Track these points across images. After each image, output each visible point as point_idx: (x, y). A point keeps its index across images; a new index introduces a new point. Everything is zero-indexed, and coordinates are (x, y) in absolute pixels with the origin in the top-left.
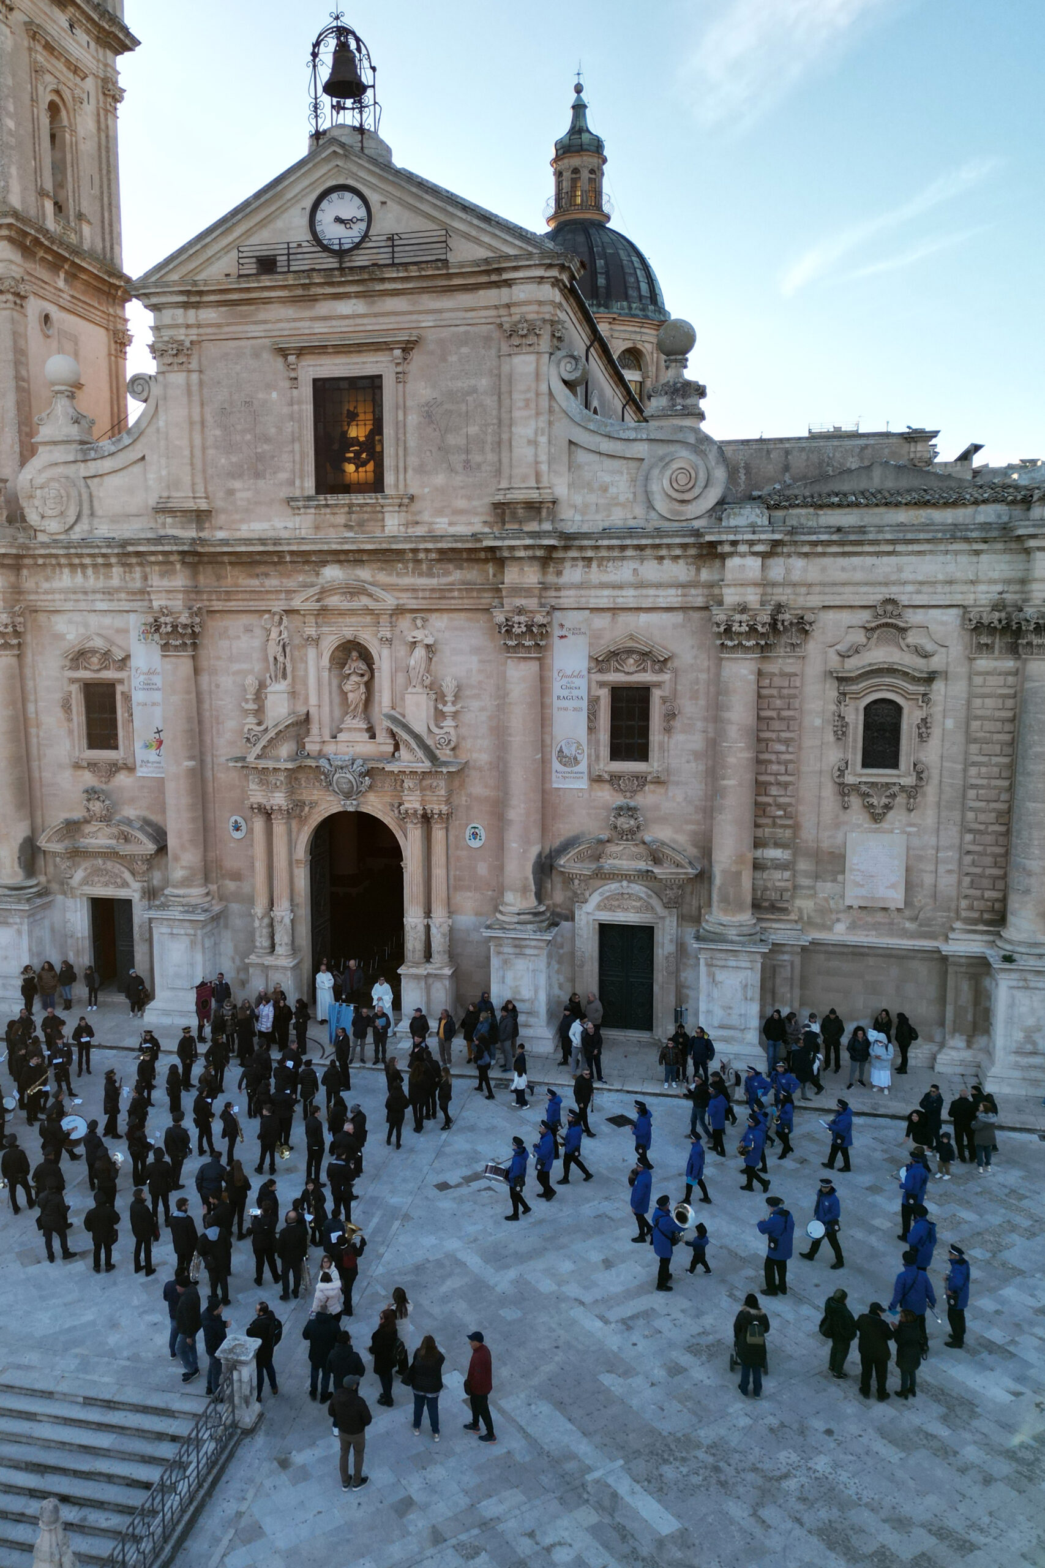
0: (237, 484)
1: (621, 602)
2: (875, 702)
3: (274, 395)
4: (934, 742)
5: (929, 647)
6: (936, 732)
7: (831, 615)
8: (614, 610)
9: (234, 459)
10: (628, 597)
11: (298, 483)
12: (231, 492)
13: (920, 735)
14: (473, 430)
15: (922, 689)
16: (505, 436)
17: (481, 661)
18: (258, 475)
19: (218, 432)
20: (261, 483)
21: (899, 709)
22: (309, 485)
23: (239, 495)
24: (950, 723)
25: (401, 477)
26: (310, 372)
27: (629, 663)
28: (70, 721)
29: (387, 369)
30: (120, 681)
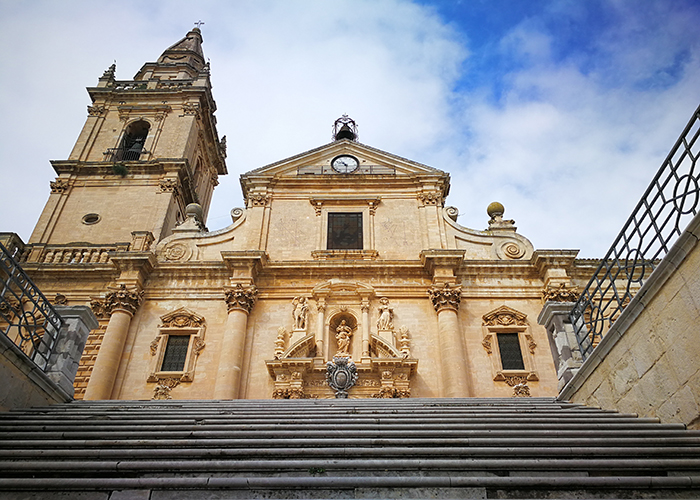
1: (494, 294)
3: (308, 217)
8: (491, 298)
9: (283, 239)
12: (279, 251)
14: (407, 231)
16: (425, 233)
17: (420, 321)
18: (295, 245)
20: (297, 248)
22: (324, 249)
23: (284, 252)
25: (372, 246)
26: (327, 210)
27: (505, 320)
28: (154, 355)
29: (365, 210)
30: (196, 332)
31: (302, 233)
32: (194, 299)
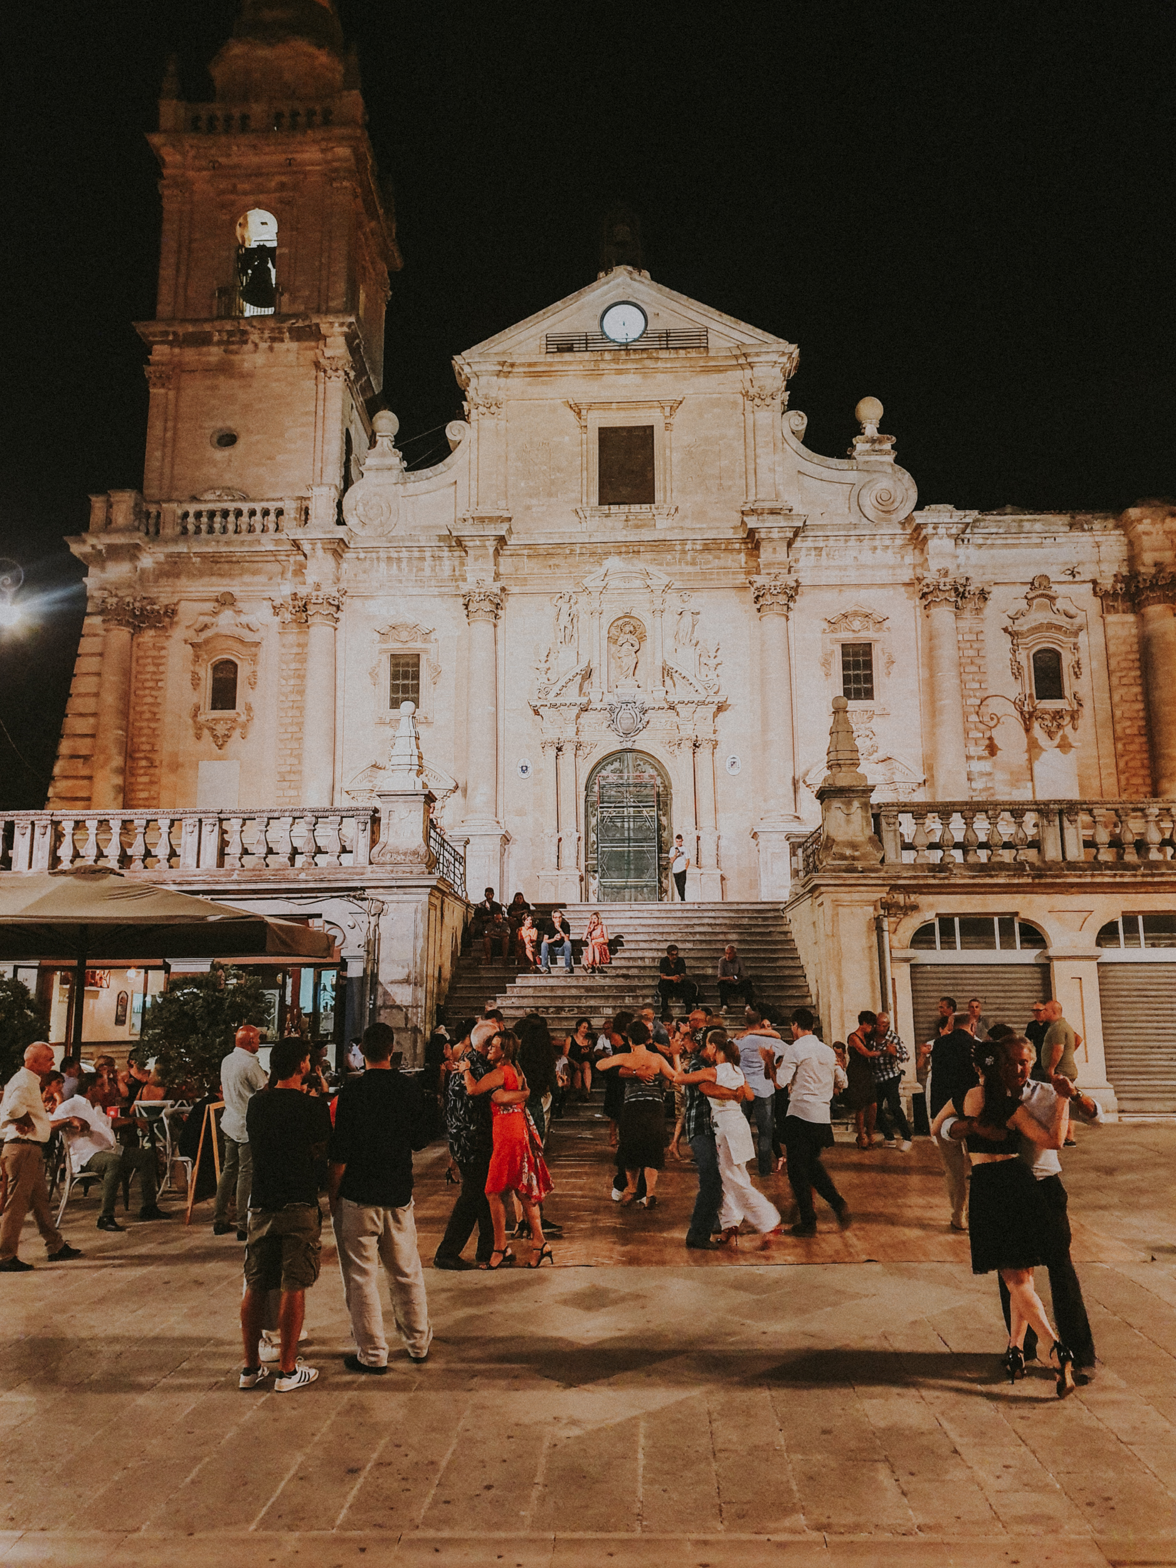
0: (534, 501)
1: (846, 581)
2: (1039, 652)
3: (566, 438)
4: (1085, 677)
5: (1072, 611)
6: (1085, 670)
7: (1002, 588)
8: (841, 586)
9: (532, 484)
10: (852, 577)
11: (584, 500)
12: (528, 508)
13: (1075, 673)
14: (724, 463)
15: (1072, 640)
16: (751, 467)
17: (736, 628)
18: (550, 495)
19: (519, 464)
20: (553, 500)
21: (1057, 656)
22: (595, 500)
23: (534, 510)
24: (1095, 664)
25: (668, 494)
26: (595, 422)
27: (857, 624)
28: (377, 685)
29: (658, 421)
30: (427, 651)
31: (560, 470)
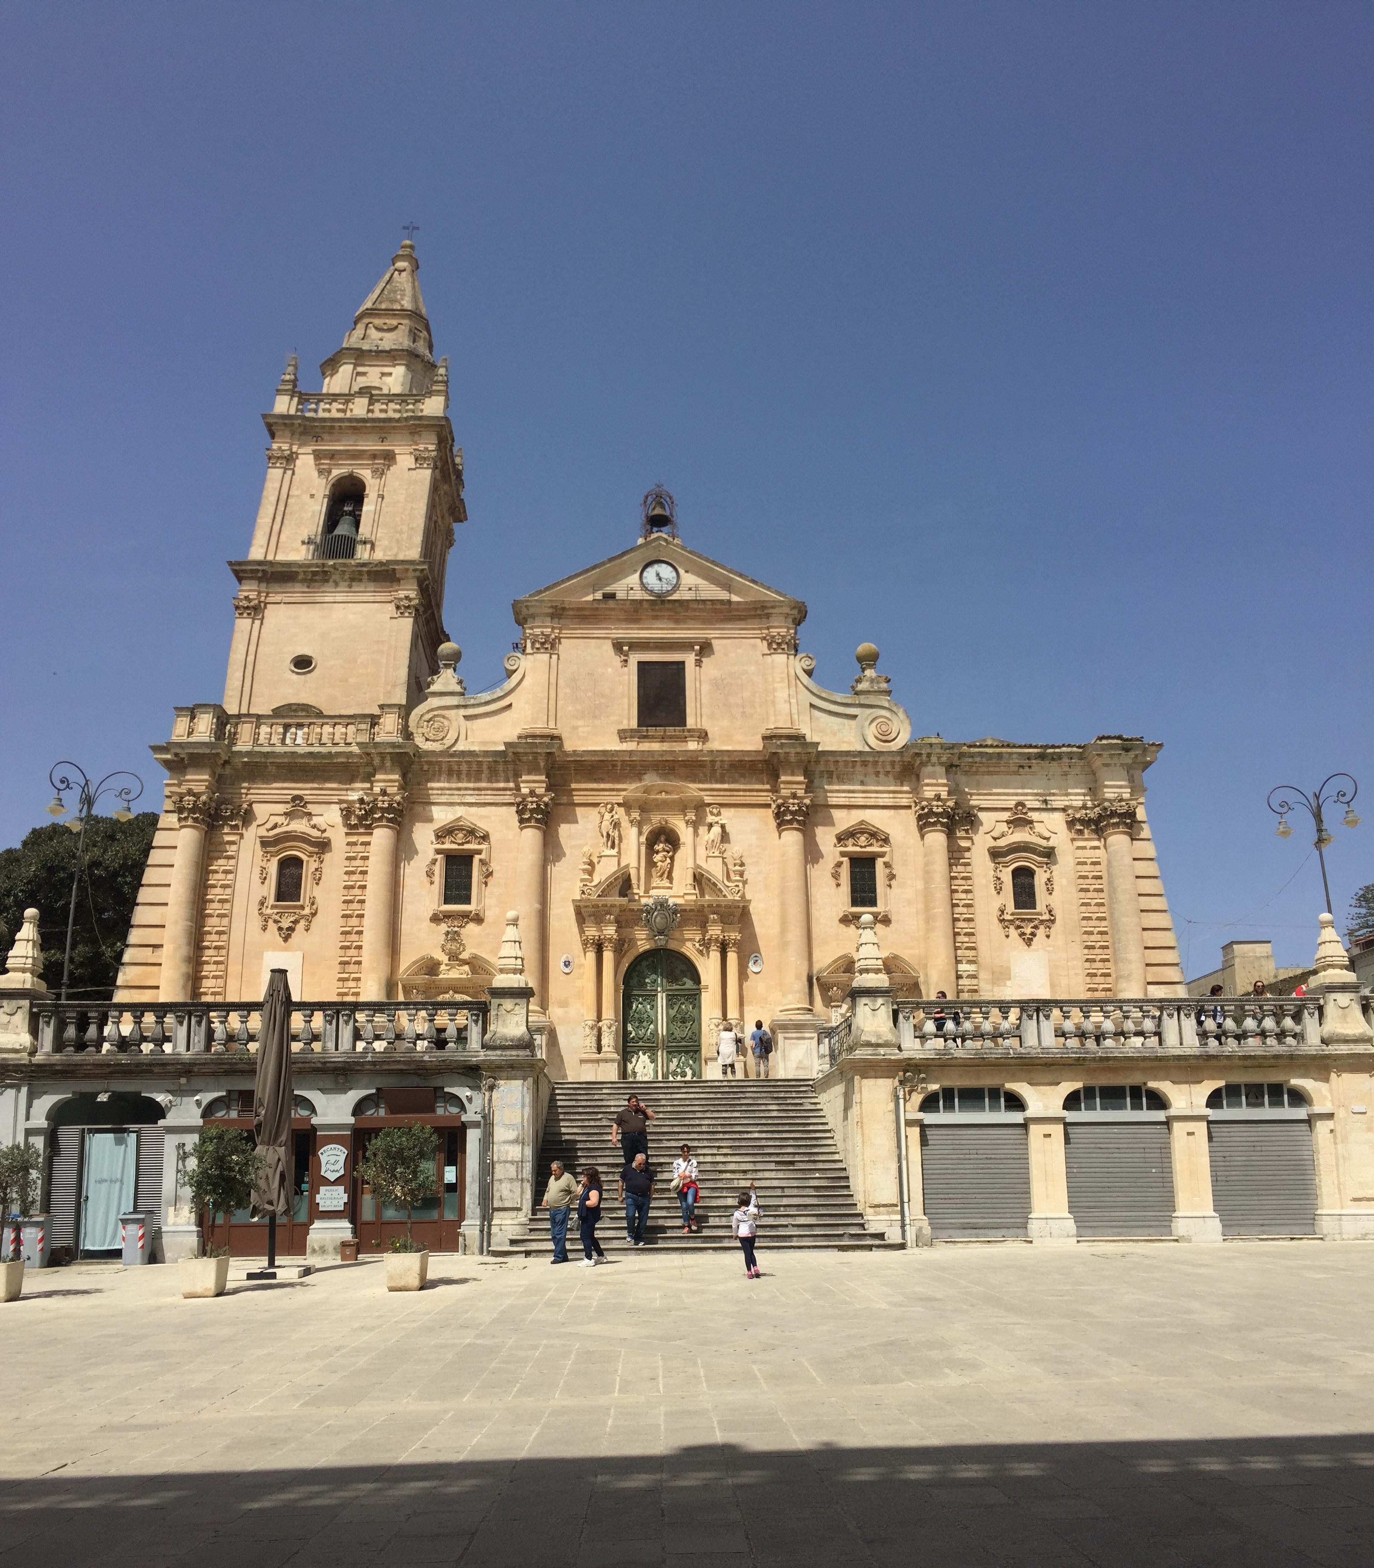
0: (580, 723)
1: (854, 801)
2: (1017, 868)
3: (610, 670)
4: (1056, 893)
5: (1046, 833)
6: (1057, 887)
7: (987, 813)
9: (578, 707)
10: (858, 798)
11: (625, 723)
12: (575, 728)
13: (1046, 889)
14: (748, 696)
15: (1044, 860)
16: (771, 700)
17: (757, 839)
18: (595, 717)
19: (568, 691)
20: (597, 722)
21: (1032, 872)
22: (634, 724)
23: (580, 729)
24: (1064, 881)
25: (699, 720)
26: (635, 658)
27: (863, 839)
28: (432, 883)
29: (689, 659)
30: (479, 852)
31: (603, 696)
32: (472, 803)
